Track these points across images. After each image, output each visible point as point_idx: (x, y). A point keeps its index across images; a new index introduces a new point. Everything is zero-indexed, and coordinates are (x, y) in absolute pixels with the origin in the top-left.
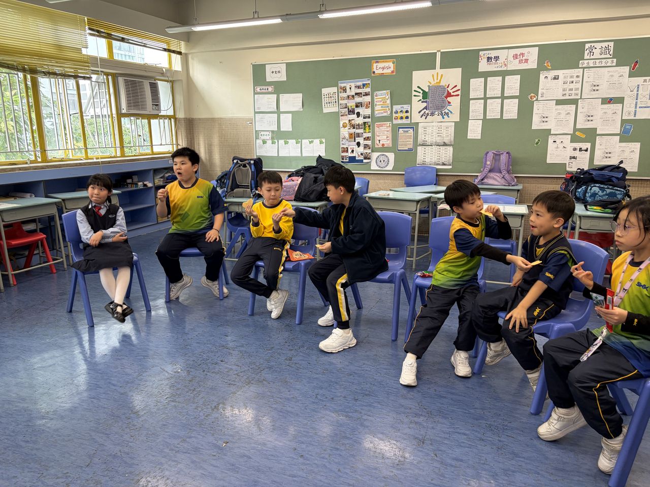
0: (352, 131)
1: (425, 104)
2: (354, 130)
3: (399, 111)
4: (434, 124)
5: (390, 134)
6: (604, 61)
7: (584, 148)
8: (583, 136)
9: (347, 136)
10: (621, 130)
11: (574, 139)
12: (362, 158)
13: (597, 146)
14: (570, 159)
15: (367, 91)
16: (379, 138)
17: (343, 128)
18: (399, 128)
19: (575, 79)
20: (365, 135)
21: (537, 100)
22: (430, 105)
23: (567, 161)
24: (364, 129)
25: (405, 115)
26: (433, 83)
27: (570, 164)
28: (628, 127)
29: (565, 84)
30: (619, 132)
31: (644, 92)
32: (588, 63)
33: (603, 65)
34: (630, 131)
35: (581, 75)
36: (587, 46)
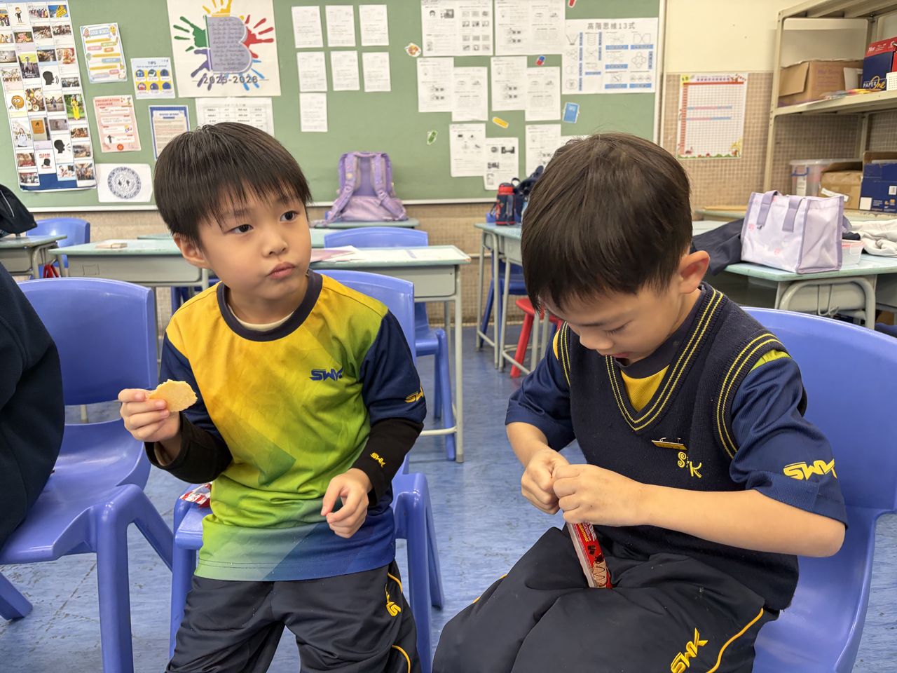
0: (39, 115)
1: (202, 58)
2: (44, 113)
3: (146, 70)
4: (229, 101)
5: (132, 123)
7: (508, 148)
8: (506, 126)
9: (28, 128)
10: (562, 114)
11: (492, 132)
12: (71, 176)
13: (529, 144)
14: (489, 167)
15: (63, 24)
16: (106, 132)
17: (14, 109)
18: (152, 109)
19: (481, 19)
20: (75, 125)
21: (421, 56)
22: (215, 60)
23: (484, 172)
24: (69, 111)
25: (161, 80)
26: (214, 11)
27: (490, 176)
28: (571, 108)
29: (465, 28)
30: (559, 118)
31: (590, 46)
34: (576, 115)
35: (490, 10)
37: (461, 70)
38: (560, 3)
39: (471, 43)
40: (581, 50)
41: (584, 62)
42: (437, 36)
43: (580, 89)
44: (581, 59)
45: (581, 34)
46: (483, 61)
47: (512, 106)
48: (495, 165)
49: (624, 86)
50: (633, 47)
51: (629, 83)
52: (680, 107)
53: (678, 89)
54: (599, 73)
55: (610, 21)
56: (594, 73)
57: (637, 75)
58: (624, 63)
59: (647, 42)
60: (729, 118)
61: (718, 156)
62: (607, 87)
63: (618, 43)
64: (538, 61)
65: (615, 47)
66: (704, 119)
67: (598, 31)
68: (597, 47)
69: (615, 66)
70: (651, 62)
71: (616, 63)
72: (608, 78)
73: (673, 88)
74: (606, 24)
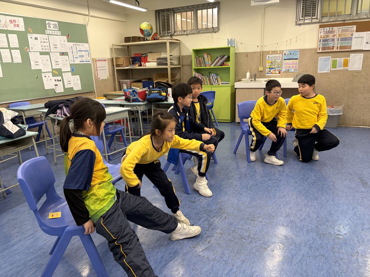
6: (56, 32)
7: (59, 80)
8: (57, 73)
10: (71, 69)
13: (64, 78)
19: (45, 40)
21: (30, 51)
23: (54, 87)
27: (56, 89)
28: (73, 68)
29: (41, 43)
30: (70, 71)
31: (74, 50)
32: (49, 32)
33: (56, 34)
34: (75, 69)
35: (47, 38)
36: (47, 22)
37: (42, 56)
38: (65, 38)
39: (44, 48)
40: (72, 51)
41: (74, 54)
42: (34, 45)
43: (74, 62)
44: (73, 54)
45: (72, 47)
46: (47, 53)
47: (58, 67)
48: (56, 85)
49: (84, 61)
50: (85, 51)
51: (85, 61)
52: (96, 67)
54: (78, 58)
55: (78, 44)
56: (77, 58)
57: (86, 58)
58: (83, 55)
59: (87, 50)
60: (105, 70)
61: (105, 79)
62: (80, 62)
63: (81, 50)
64: (63, 54)
65: (80, 51)
66: (101, 70)
67: (76, 46)
68: (76, 50)
70: (89, 55)
71: (81, 55)
72: (80, 59)
73: (93, 62)
74: (77, 44)
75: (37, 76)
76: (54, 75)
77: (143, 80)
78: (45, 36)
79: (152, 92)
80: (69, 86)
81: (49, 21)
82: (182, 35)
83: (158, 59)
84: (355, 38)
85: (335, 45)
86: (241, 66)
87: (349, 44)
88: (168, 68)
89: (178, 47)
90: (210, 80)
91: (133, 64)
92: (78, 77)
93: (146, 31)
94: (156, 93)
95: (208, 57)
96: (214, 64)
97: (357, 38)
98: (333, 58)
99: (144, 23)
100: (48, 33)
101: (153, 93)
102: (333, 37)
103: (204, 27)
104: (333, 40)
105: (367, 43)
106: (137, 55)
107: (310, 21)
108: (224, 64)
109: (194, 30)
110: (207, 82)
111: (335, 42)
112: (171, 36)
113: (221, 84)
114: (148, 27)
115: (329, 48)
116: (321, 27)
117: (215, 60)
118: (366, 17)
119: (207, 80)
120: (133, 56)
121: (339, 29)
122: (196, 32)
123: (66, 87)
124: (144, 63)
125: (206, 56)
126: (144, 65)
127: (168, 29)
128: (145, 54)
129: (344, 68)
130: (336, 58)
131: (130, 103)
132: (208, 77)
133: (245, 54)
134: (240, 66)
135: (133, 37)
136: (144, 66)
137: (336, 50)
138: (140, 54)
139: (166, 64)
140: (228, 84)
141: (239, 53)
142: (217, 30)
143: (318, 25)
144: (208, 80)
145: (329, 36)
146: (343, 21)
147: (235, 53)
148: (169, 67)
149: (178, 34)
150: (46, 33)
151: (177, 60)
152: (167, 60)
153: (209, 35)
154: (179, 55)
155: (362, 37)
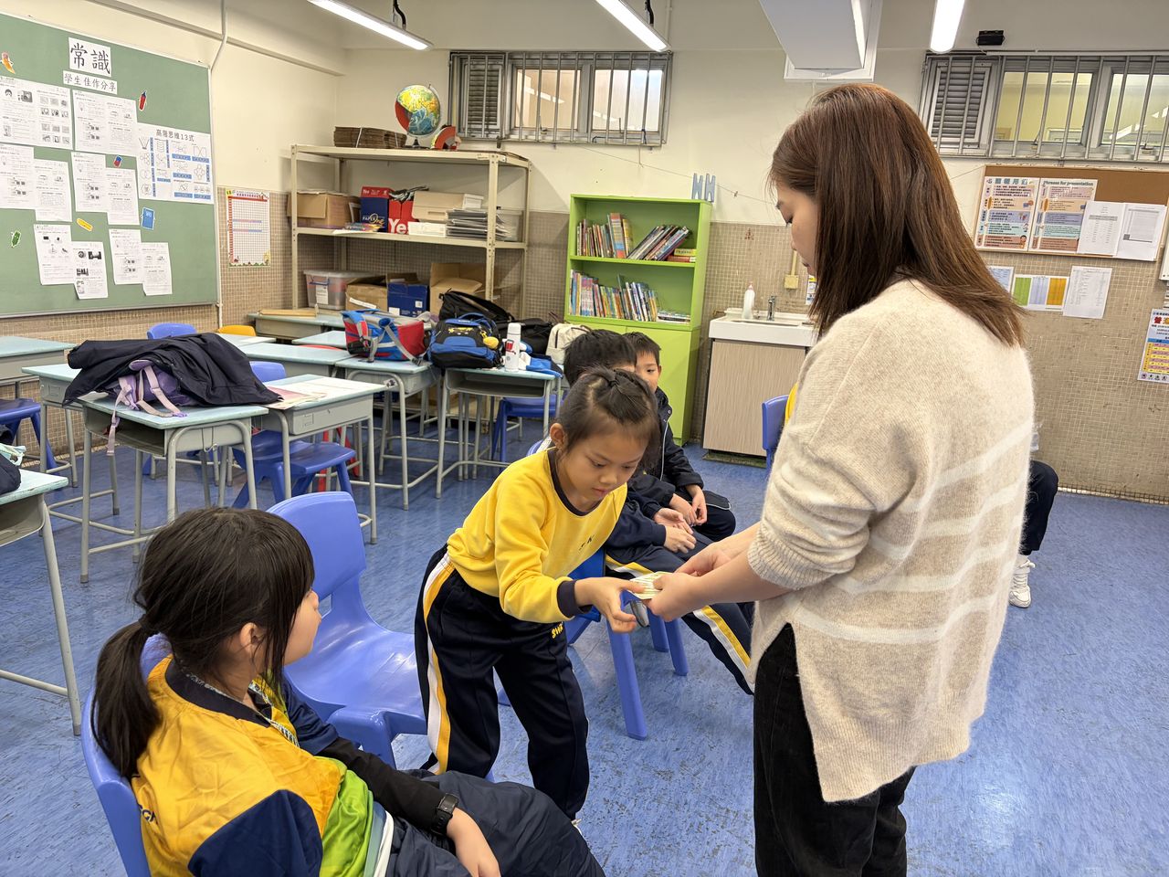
6: (101, 80)
7: (95, 253)
8: (89, 228)
10: (140, 219)
13: (113, 249)
14: (78, 274)
19: (60, 108)
23: (74, 279)
27: (80, 284)
28: (148, 214)
29: (45, 115)
30: (138, 224)
31: (160, 154)
32: (77, 79)
33: (99, 89)
34: (153, 221)
35: (68, 100)
36: (73, 42)
37: (42, 163)
38: (131, 105)
39: (51, 133)
40: (152, 155)
42: (13, 119)
43: (154, 195)
44: (153, 164)
45: (152, 139)
46: (63, 155)
47: (94, 207)
48: (84, 272)
49: (190, 196)
50: (195, 159)
51: (193, 193)
52: (228, 219)
53: (225, 202)
54: (169, 181)
55: (174, 130)
56: (165, 180)
57: (199, 186)
58: (188, 173)
59: (204, 156)
60: (260, 231)
61: (256, 264)
62: (176, 195)
63: (182, 153)
64: (117, 162)
65: (180, 157)
66: (245, 230)
67: (165, 139)
68: (165, 153)
69: (181, 176)
70: (208, 175)
71: (182, 172)
72: (176, 186)
73: (221, 199)
74: (171, 133)
75: (17, 235)
76: (78, 235)
77: (392, 281)
78: (62, 93)
79: (451, 330)
80: (129, 278)
81: (78, 41)
82: (537, 142)
83: (451, 215)
84: (1092, 217)
85: (1028, 235)
86: (726, 268)
87: (1073, 236)
88: (488, 248)
89: (521, 181)
90: (621, 302)
91: (358, 220)
92: (163, 249)
93: (417, 115)
94: (463, 335)
95: (622, 225)
96: (640, 252)
97: (1098, 218)
98: (1018, 273)
99: (414, 87)
100: (73, 83)
101: (454, 334)
102: (1026, 209)
103: (614, 126)
104: (1024, 217)
105: (1127, 237)
106: (374, 193)
107: (955, 151)
108: (672, 254)
109: (577, 130)
110: (612, 309)
111: (1030, 224)
112: (499, 142)
113: (660, 318)
114: (428, 102)
115: (1008, 241)
116: (989, 171)
117: (646, 240)
118: (1126, 157)
119: (612, 302)
120: (359, 195)
121: (1046, 185)
122: (585, 139)
123: (118, 281)
124: (397, 221)
125: (615, 224)
126: (398, 230)
127: (491, 119)
128: (404, 191)
129: (1049, 306)
130: (1027, 273)
131: (369, 362)
132: (616, 290)
133: (742, 230)
134: (723, 268)
135: (366, 130)
136: (396, 232)
137: (1031, 250)
138: (385, 189)
139: (483, 236)
140: (684, 320)
141: (723, 224)
142: (659, 142)
143: (982, 165)
144: (614, 300)
145: (1012, 203)
146: (1059, 160)
147: (712, 224)
148: (490, 245)
149: (523, 137)
150: (65, 82)
151: (514, 224)
152: (486, 221)
153: (631, 154)
154: (520, 207)
155: (1113, 218)
